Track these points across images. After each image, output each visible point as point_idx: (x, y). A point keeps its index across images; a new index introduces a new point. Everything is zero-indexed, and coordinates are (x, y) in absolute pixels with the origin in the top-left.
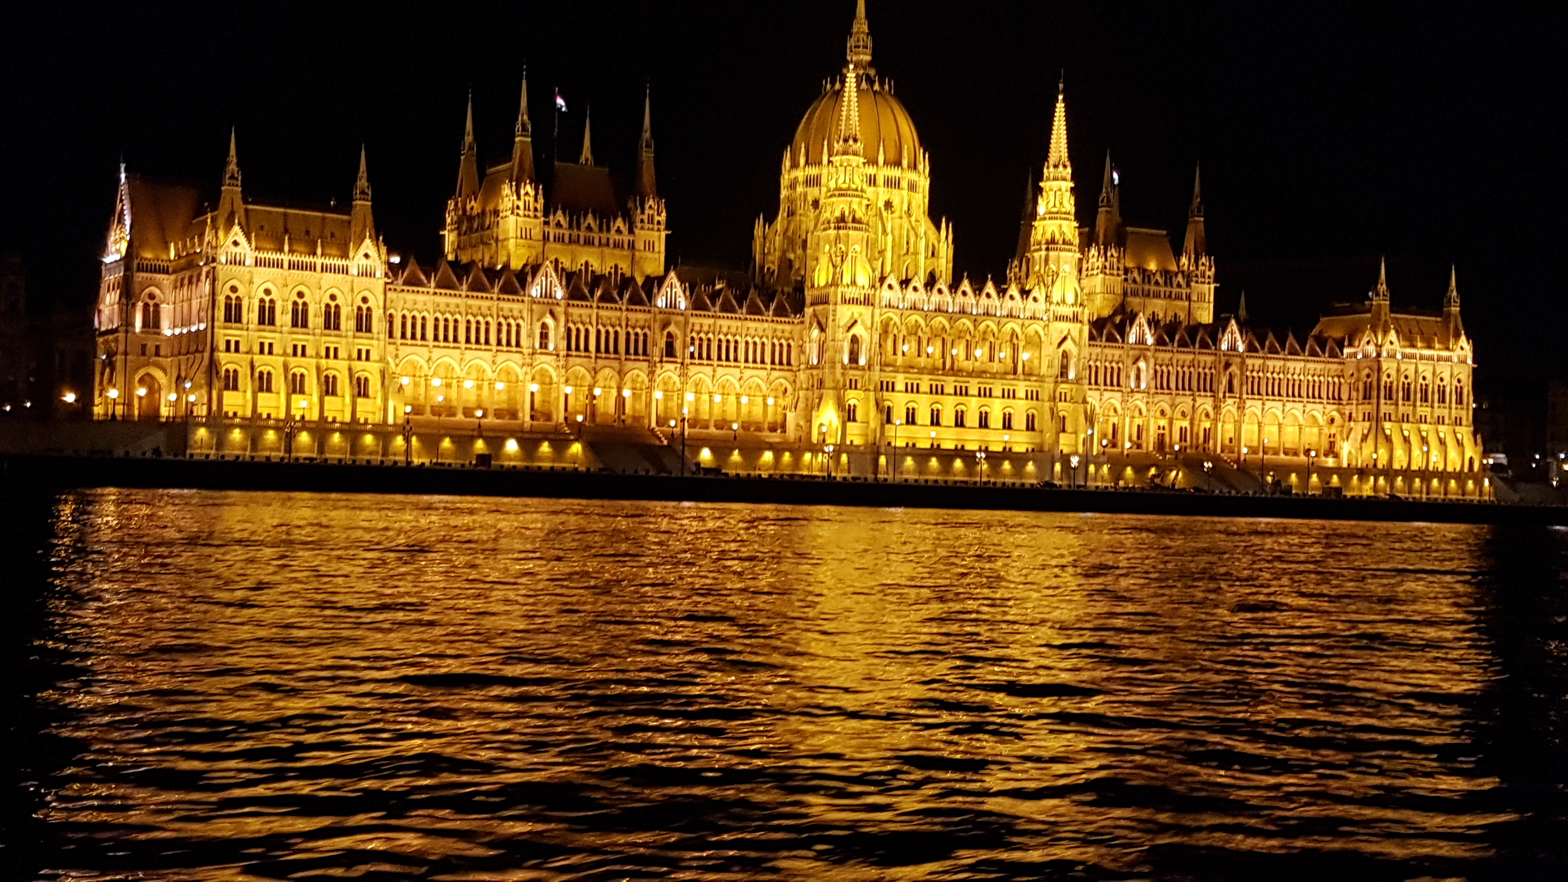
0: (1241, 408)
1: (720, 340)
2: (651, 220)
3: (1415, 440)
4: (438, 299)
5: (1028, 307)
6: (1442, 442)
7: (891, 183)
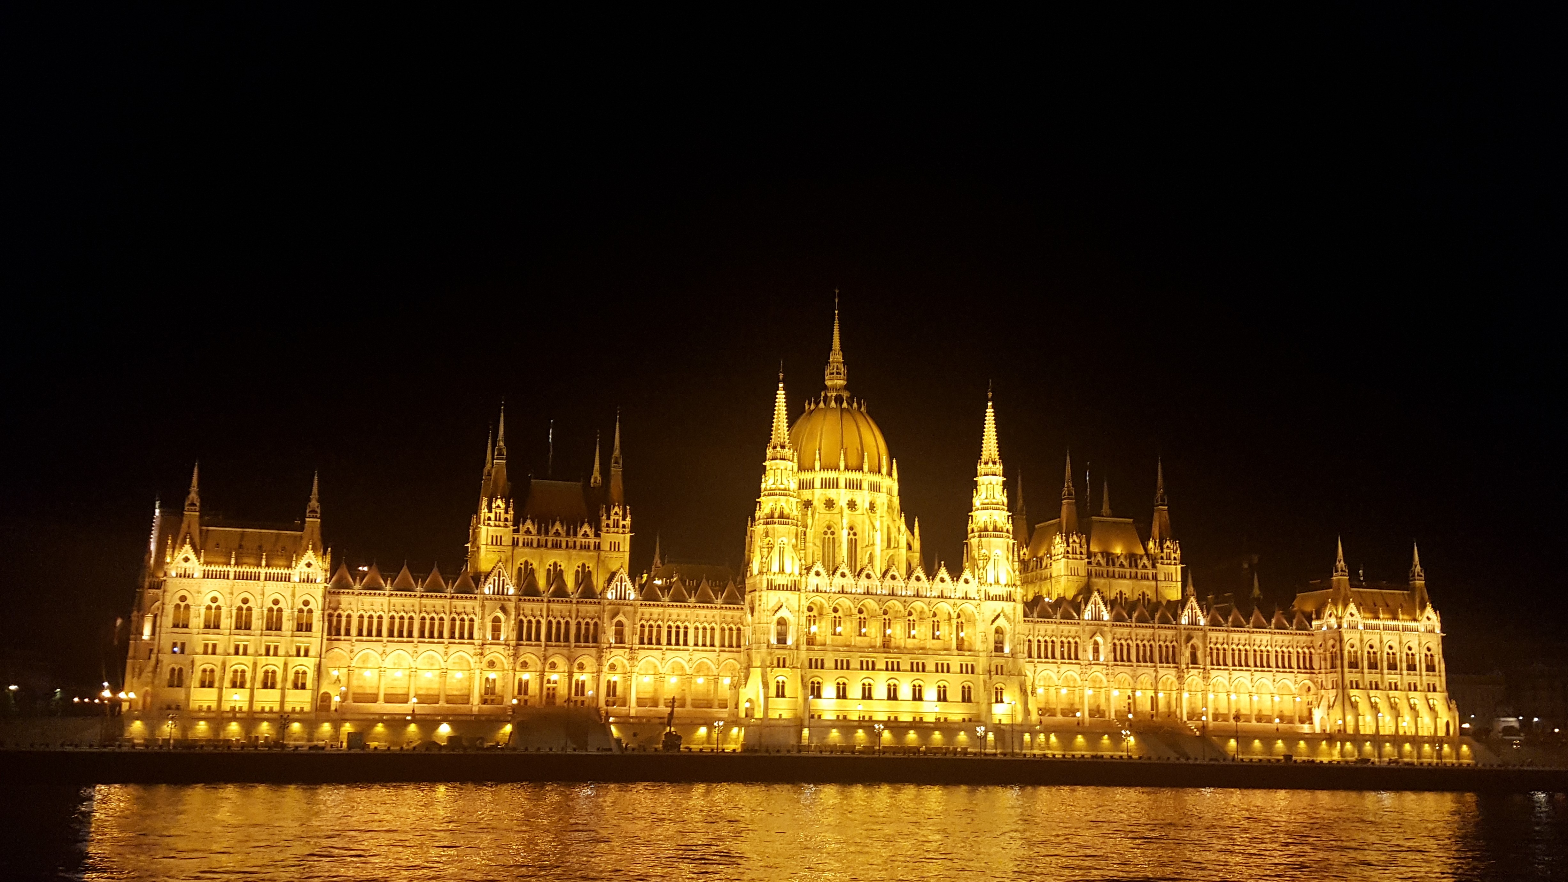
0: (1205, 678)
1: (669, 627)
2: (616, 524)
3: (1383, 706)
4: (394, 599)
5: (959, 588)
6: (1413, 707)
7: (852, 485)
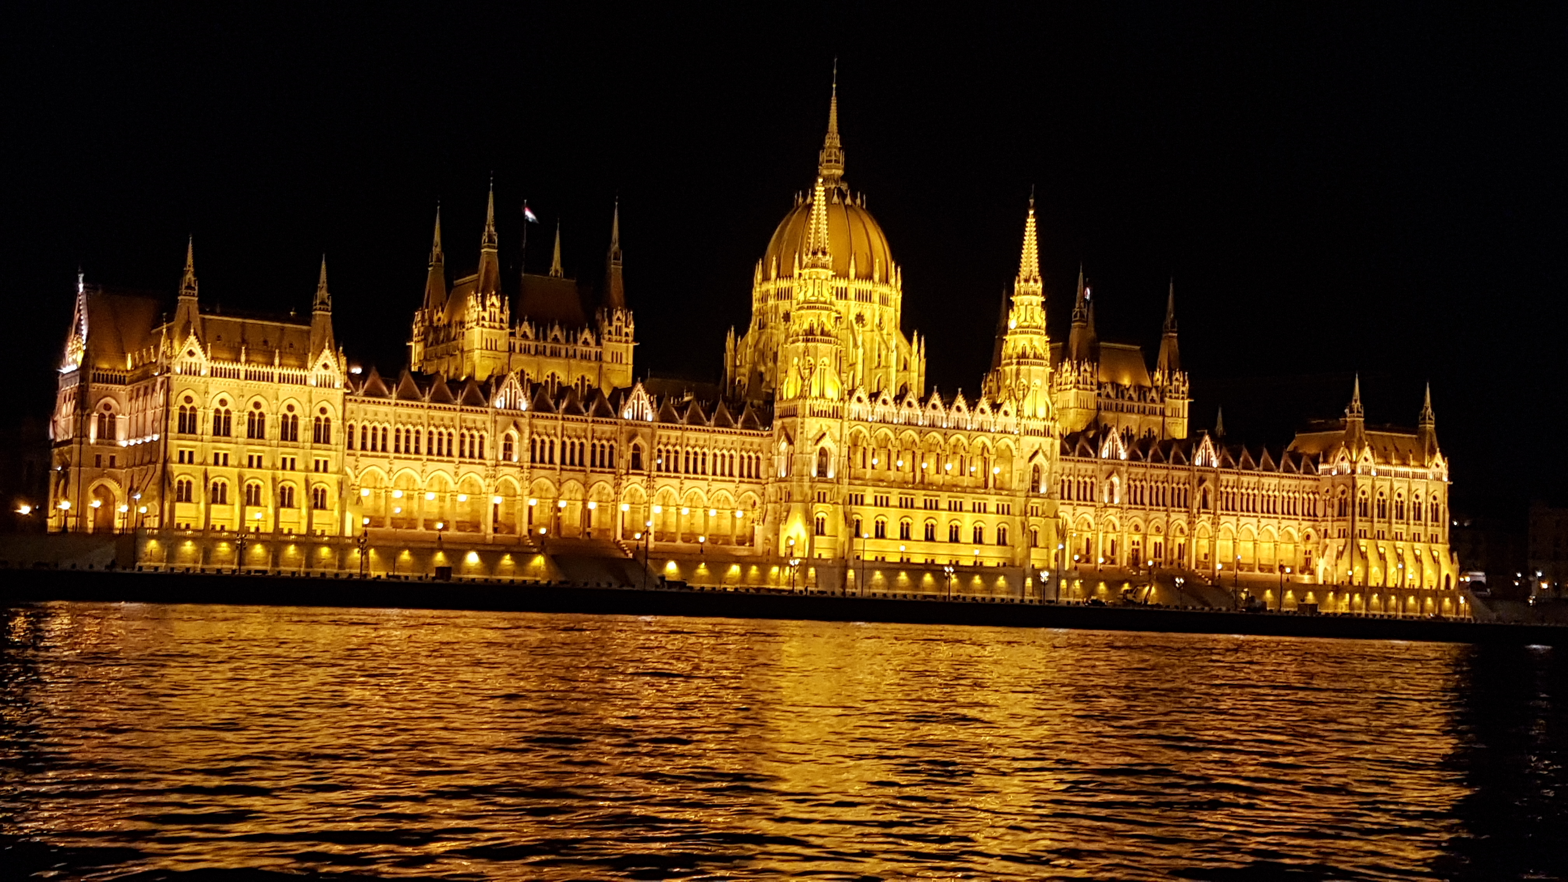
0: (1215, 524)
1: (687, 453)
2: (619, 331)
3: (1390, 557)
4: (399, 410)
5: (999, 420)
6: (1418, 559)
7: (862, 297)
